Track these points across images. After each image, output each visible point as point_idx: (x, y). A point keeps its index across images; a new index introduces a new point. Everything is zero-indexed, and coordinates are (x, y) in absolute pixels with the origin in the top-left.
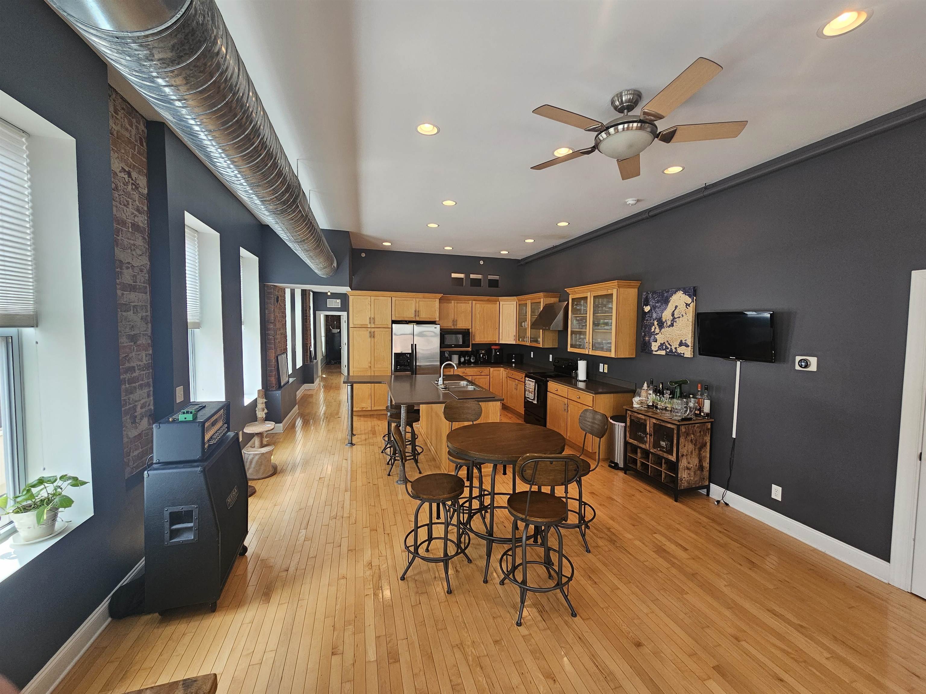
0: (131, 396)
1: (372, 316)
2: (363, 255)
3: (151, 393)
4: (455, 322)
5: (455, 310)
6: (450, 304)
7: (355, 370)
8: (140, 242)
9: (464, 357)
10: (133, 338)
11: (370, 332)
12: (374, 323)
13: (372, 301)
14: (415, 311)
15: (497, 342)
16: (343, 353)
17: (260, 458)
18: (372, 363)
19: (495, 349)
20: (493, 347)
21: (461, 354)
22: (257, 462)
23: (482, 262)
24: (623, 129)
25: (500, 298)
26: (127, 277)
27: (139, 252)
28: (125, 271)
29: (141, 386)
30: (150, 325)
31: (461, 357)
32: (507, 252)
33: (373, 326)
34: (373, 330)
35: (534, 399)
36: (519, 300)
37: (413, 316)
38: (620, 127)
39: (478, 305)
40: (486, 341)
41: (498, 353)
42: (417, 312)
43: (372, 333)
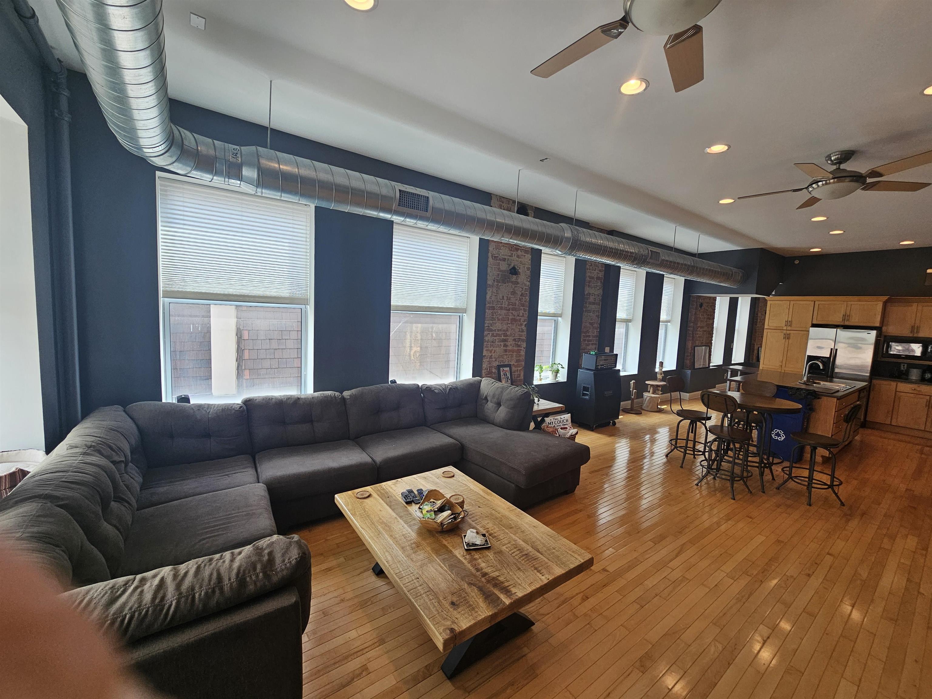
0: (588, 347)
1: (790, 319)
2: (797, 262)
3: (597, 348)
4: (915, 328)
5: (918, 314)
6: (910, 308)
8: (599, 284)
10: (591, 324)
11: (785, 334)
12: (790, 326)
13: (792, 306)
14: (845, 315)
17: (650, 399)
18: (784, 362)
22: (649, 400)
24: (823, 184)
26: (591, 299)
27: (598, 288)
28: (591, 297)
29: (592, 344)
30: (600, 319)
33: (789, 328)
34: (788, 332)
37: (841, 320)
38: (820, 184)
42: (847, 317)
43: (787, 335)
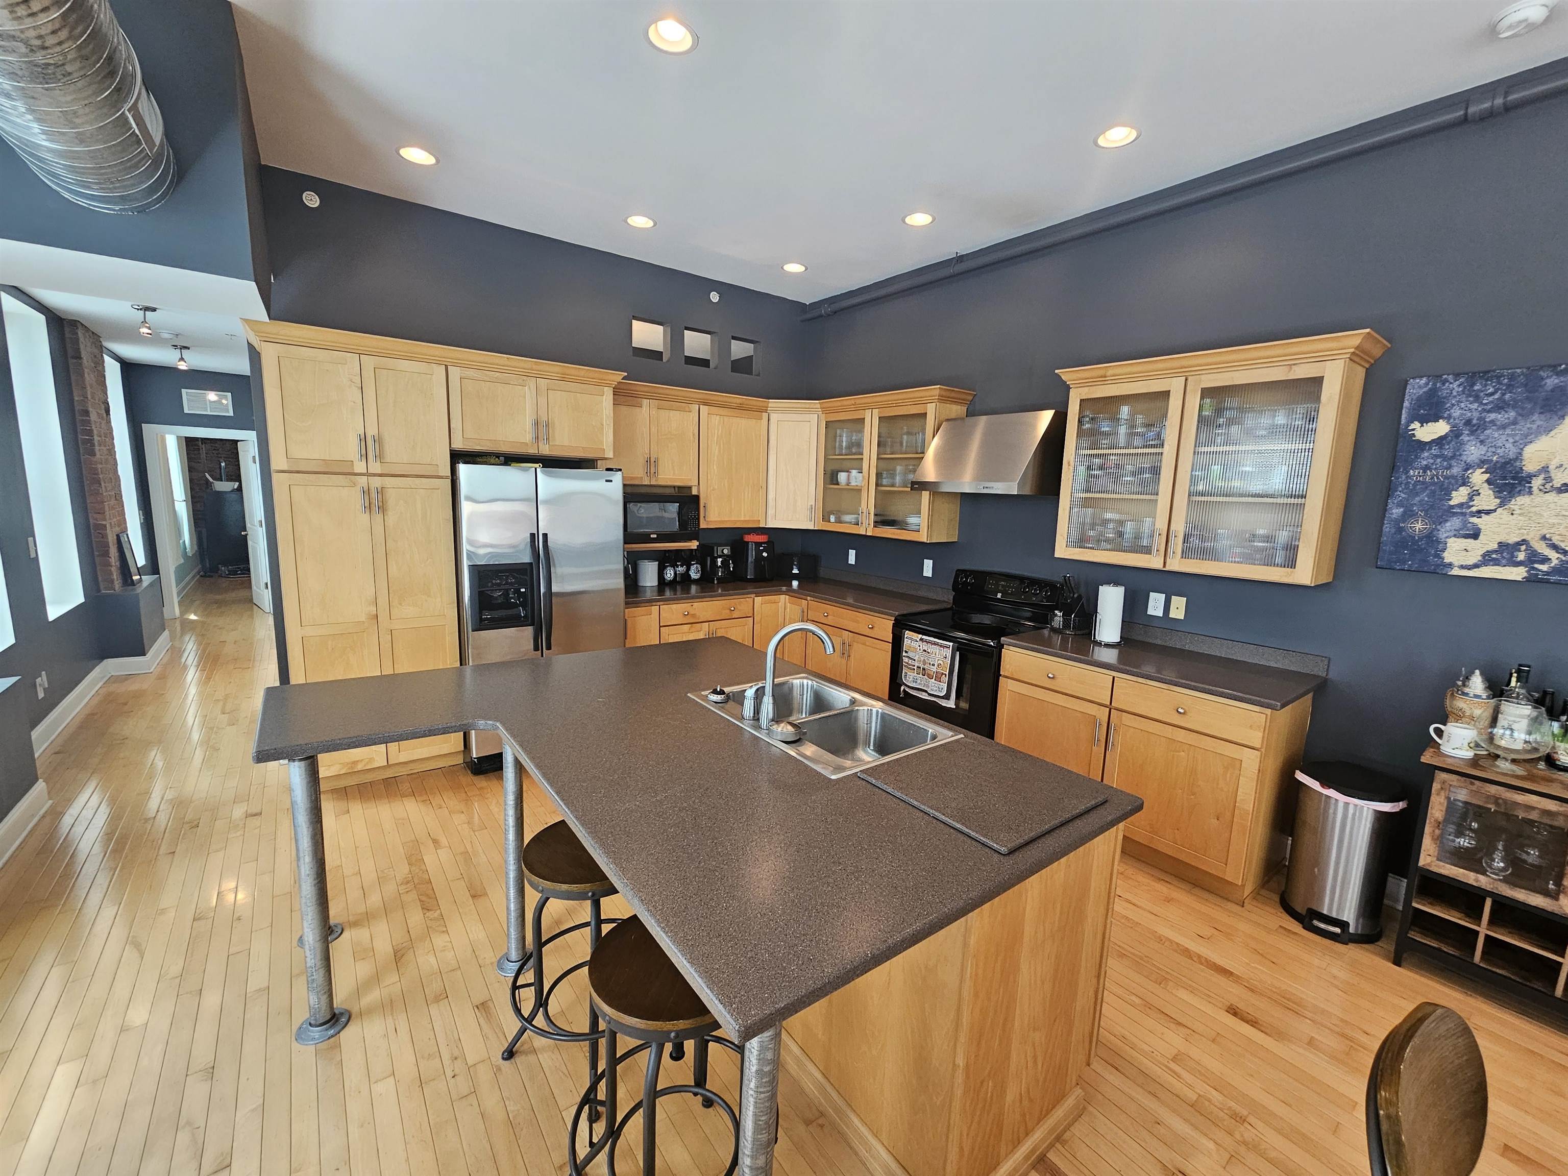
1: (372, 431)
2: (312, 200)
4: (651, 464)
5: (653, 429)
6: (638, 409)
7: (309, 631)
9: (674, 566)
11: (366, 492)
12: (380, 457)
13: (368, 374)
14: (537, 423)
15: (762, 525)
16: (254, 548)
18: (383, 604)
19: (758, 544)
20: (748, 538)
21: (664, 559)
23: (715, 297)
25: (773, 403)
31: (665, 567)
32: (803, 269)
33: (376, 467)
34: (376, 482)
35: (947, 697)
36: (825, 411)
37: (528, 437)
39: (716, 420)
40: (736, 522)
41: (765, 554)
42: (543, 430)
43: (374, 495)
